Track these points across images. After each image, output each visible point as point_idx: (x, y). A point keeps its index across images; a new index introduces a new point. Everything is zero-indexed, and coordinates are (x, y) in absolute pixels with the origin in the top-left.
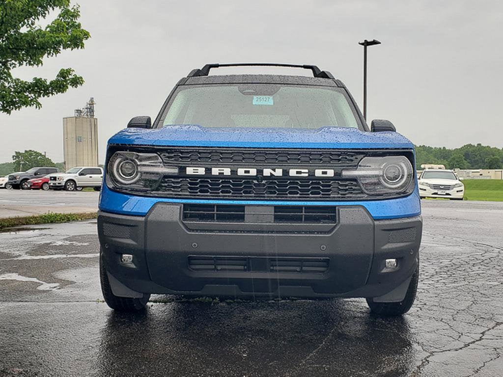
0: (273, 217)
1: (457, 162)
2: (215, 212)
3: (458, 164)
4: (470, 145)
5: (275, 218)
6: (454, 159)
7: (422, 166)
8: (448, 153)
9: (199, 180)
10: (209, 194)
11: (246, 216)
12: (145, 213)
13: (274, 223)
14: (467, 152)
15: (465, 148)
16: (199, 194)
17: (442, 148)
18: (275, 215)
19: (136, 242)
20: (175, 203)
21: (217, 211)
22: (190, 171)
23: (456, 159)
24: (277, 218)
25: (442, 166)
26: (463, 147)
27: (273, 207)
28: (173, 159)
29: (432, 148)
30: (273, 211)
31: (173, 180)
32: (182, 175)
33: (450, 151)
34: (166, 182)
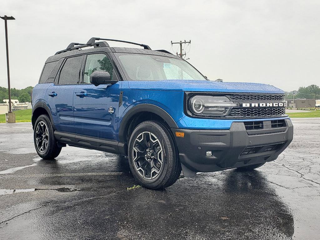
0: (271, 126)
1: (25, 97)
2: (254, 125)
3: (26, 99)
4: (31, 87)
5: (272, 126)
6: (23, 96)
7: (4, 101)
8: (17, 92)
9: (247, 109)
10: (250, 116)
11: (264, 126)
12: (228, 128)
13: (272, 128)
14: (29, 91)
15: (28, 89)
16: (247, 116)
17: (13, 89)
18: (272, 125)
19: (226, 143)
20: (240, 122)
21: (254, 124)
22: (244, 105)
23: (25, 96)
24: (273, 126)
25: (17, 100)
26: (26, 88)
27: (270, 121)
28: (235, 99)
29: (6, 89)
30: (271, 123)
31: (237, 110)
32: (241, 107)
33: (18, 91)
34: (233, 111)
